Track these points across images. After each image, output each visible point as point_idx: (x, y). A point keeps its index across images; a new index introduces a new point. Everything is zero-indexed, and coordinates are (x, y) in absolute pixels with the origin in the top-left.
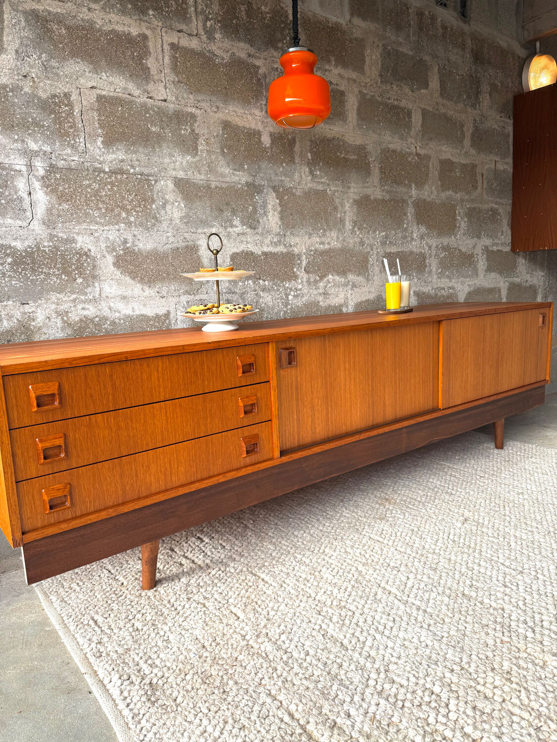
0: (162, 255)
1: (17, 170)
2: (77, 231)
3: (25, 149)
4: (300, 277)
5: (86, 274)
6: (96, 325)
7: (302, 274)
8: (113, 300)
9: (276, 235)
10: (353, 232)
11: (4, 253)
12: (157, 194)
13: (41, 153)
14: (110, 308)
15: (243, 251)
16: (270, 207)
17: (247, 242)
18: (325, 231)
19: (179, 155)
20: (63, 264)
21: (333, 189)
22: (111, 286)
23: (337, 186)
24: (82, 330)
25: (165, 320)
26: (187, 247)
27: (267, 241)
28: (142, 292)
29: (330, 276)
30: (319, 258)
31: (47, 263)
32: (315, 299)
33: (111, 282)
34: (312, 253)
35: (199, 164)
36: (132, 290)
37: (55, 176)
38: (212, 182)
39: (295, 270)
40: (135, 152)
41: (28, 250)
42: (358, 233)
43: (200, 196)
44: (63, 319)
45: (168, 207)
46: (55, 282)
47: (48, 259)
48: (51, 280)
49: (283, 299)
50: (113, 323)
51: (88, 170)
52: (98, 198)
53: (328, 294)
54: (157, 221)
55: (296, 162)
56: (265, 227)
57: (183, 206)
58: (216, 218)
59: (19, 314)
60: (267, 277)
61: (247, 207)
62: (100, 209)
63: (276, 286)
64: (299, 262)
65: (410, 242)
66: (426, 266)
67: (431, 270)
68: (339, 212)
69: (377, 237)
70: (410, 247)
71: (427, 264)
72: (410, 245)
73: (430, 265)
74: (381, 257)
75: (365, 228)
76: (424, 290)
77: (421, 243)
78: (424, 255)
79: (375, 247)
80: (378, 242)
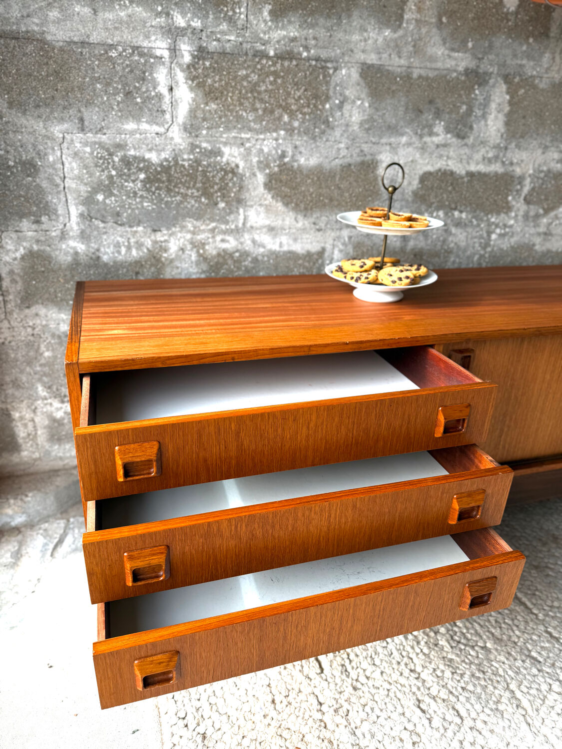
0: (327, 174)
1: (157, 57)
2: (224, 140)
3: (169, 25)
4: (515, 209)
5: (230, 196)
6: (235, 262)
7: (519, 206)
8: (258, 232)
9: (494, 147)
11: (137, 167)
12: (335, 88)
13: (190, 31)
14: (254, 242)
15: (440, 170)
16: (493, 106)
19: (375, 29)
20: (204, 183)
22: (258, 213)
24: (219, 266)
25: (317, 260)
26: (363, 163)
27: (478, 156)
28: (295, 223)
31: (186, 181)
32: (530, 241)
33: (259, 209)
34: (542, 175)
35: (401, 42)
36: (283, 220)
37: (204, 64)
38: (414, 70)
39: (510, 198)
40: (312, 26)
41: (165, 163)
43: (393, 91)
44: (198, 252)
45: (347, 107)
46: (193, 206)
47: (187, 176)
48: (189, 203)
49: (483, 238)
50: (255, 260)
51: (246, 54)
52: (256, 95)
53: (551, 234)
54: (328, 126)
55: (552, 35)
56: (479, 136)
57: (367, 105)
58: (410, 122)
59: (150, 243)
60: (466, 207)
61: (459, 107)
62: (256, 110)
63: (477, 220)
64: (519, 187)
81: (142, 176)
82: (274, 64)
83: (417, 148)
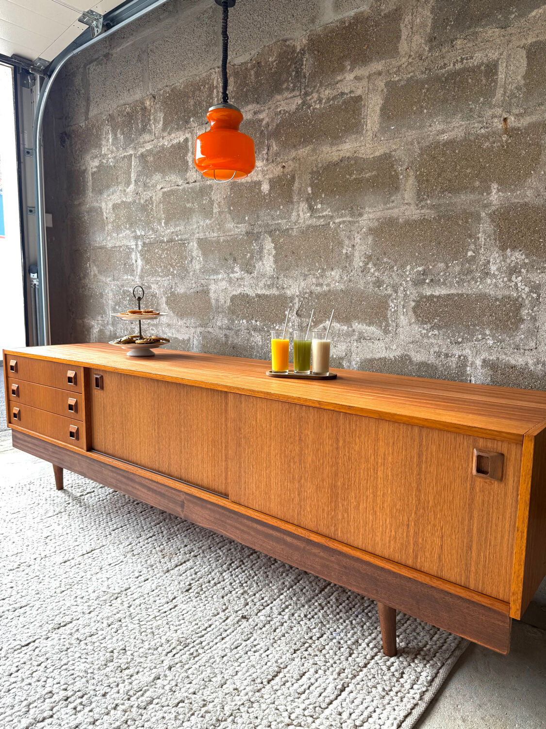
0: (188, 297)
3: (136, 235)
4: (291, 320)
7: (294, 318)
9: (270, 277)
10: (364, 270)
11: (127, 294)
13: (141, 236)
14: (163, 331)
15: (241, 293)
16: (265, 251)
17: (244, 286)
18: (323, 270)
19: (202, 221)
21: (337, 221)
23: (342, 216)
26: (203, 290)
27: (261, 284)
30: (314, 301)
35: (214, 224)
37: (145, 249)
42: (372, 270)
43: (212, 250)
45: (194, 261)
51: (157, 242)
54: (187, 272)
55: (294, 201)
56: (260, 271)
57: (201, 259)
58: (222, 266)
60: (259, 318)
61: (246, 255)
62: (161, 267)
63: (266, 327)
64: (291, 304)
65: (479, 280)
66: (522, 320)
67: (535, 328)
68: (345, 247)
69: (407, 273)
70: (480, 287)
71: (525, 317)
72: (480, 284)
73: (534, 319)
74: (411, 302)
75: (385, 263)
76: (513, 362)
77: (510, 280)
78: (517, 300)
79: (402, 288)
80: (407, 281)
81: (128, 298)
82: (167, 245)
83: (226, 280)
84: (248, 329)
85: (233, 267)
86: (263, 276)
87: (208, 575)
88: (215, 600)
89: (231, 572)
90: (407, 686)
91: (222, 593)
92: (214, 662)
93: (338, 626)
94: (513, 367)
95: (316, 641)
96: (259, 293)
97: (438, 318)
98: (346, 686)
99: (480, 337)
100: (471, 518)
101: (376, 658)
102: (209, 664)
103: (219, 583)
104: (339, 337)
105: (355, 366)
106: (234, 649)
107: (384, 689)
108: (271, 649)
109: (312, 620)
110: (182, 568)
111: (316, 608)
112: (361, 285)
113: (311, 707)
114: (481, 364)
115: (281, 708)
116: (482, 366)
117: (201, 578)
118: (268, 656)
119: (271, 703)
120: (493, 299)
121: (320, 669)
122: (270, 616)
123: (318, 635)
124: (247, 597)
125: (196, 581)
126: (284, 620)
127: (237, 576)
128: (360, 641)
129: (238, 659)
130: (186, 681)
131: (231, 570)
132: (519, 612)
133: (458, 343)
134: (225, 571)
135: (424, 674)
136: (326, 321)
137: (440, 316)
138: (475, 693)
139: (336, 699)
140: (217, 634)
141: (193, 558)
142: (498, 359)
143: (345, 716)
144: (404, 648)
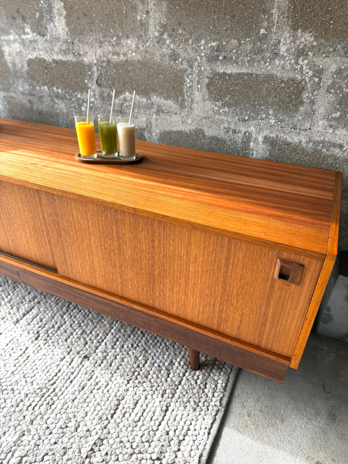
4: (92, 90)
7: (94, 87)
9: (64, 42)
10: (160, 41)
15: (37, 58)
16: (55, 11)
17: (39, 50)
18: (119, 38)
27: (56, 49)
29: (127, 93)
34: (104, 65)
39: (86, 81)
42: (168, 42)
49: (76, 109)
56: (52, 34)
58: (12, 25)
60: (60, 85)
61: (34, 13)
63: (69, 95)
64: (90, 73)
65: (268, 60)
66: (302, 103)
67: (312, 111)
68: (139, 13)
69: (202, 48)
70: (269, 68)
71: (305, 100)
72: (269, 64)
73: (313, 102)
74: (205, 79)
75: (180, 35)
76: (289, 140)
77: (297, 63)
78: (300, 83)
79: (196, 64)
80: (202, 57)
83: (19, 42)
84: (50, 96)
85: (23, 28)
86: (58, 39)
87: (51, 320)
88: (61, 344)
89: (70, 314)
90: (210, 395)
91: (66, 335)
92: (68, 407)
93: (156, 350)
94: (289, 144)
95: (143, 369)
96: (55, 58)
97: (229, 96)
98: (168, 405)
99: (264, 116)
100: (268, 305)
101: (187, 374)
102: (64, 410)
103: (62, 326)
104: (139, 108)
105: (155, 137)
106: (81, 390)
107: (195, 402)
108: (110, 383)
109: (137, 349)
110: (29, 317)
111: (139, 336)
112: (157, 58)
113: (146, 432)
114: (262, 140)
115: (125, 440)
116: (263, 142)
117: (46, 324)
118: (108, 391)
119: (117, 438)
120: (280, 81)
121: (149, 394)
122: (105, 352)
123: (143, 362)
124: (85, 336)
125: (42, 328)
126: (117, 353)
127: (75, 317)
128: (174, 361)
129: (85, 400)
130: (48, 432)
131: (70, 311)
132: (297, 366)
133: (244, 120)
134: (65, 314)
135: (220, 382)
136: (125, 92)
137: (231, 94)
138: (254, 389)
139: (163, 420)
140: (66, 378)
141: (37, 305)
142: (277, 136)
143: (171, 433)
144: (204, 362)
